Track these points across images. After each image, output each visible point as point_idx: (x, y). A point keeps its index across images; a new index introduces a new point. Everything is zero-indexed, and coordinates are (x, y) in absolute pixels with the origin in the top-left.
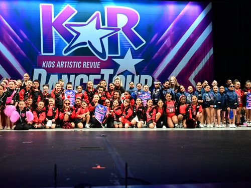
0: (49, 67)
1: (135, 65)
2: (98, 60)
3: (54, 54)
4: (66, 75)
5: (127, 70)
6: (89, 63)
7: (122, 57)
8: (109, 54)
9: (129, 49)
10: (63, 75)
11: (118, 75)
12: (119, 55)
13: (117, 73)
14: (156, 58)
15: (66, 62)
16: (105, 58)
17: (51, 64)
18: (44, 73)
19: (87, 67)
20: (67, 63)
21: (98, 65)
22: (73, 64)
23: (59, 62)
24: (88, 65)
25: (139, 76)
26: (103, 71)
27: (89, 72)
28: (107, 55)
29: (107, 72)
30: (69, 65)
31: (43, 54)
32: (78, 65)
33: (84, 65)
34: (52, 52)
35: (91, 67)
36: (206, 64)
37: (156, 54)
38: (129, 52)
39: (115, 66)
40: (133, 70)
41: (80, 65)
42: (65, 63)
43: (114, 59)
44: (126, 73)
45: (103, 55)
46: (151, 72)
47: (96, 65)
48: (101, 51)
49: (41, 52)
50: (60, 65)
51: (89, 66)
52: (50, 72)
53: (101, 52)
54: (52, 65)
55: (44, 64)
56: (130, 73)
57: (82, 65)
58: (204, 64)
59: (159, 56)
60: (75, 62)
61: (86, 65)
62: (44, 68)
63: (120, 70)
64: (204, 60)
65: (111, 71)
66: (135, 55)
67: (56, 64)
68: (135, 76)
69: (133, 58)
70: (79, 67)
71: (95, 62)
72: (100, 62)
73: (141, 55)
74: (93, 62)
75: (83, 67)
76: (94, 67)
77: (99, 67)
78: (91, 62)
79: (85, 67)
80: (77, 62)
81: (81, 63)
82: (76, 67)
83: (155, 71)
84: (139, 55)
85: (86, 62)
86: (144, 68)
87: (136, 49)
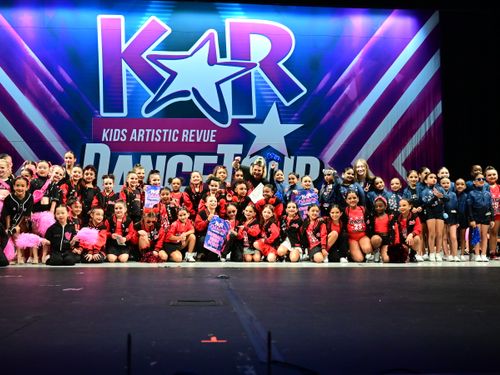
0: (114, 140)
1: (285, 137)
2: (215, 127)
3: (125, 114)
4: (149, 157)
5: (269, 147)
6: (193, 133)
7: (260, 120)
8: (233, 114)
9: (274, 105)
10: (143, 157)
11: (252, 156)
12: (254, 116)
13: (250, 153)
14: (329, 120)
15: (148, 131)
16: (226, 123)
17: (118, 135)
18: (105, 151)
19: (191, 140)
20: (151, 133)
21: (212, 136)
22: (162, 135)
23: (135, 131)
24: (191, 135)
25: (293, 158)
26: (222, 148)
27: (193, 150)
28: (231, 116)
29: (230, 151)
30: (155, 136)
31: (103, 114)
32: (172, 135)
33: (184, 136)
34: (121, 111)
35: (198, 140)
36: (428, 134)
37: (328, 114)
38: (274, 110)
39: (246, 139)
40: (280, 146)
41: (176, 135)
42: (146, 133)
43: (243, 125)
44: (267, 152)
45: (222, 116)
46: (317, 150)
47: (209, 136)
48: (217, 108)
49: (99, 109)
50: (138, 135)
51: (195, 138)
52: (117, 149)
53: (219, 110)
54: (121, 136)
55: (105, 135)
57: (179, 136)
58: (423, 134)
59: (333, 117)
60: (165, 131)
61: (187, 135)
62: (105, 142)
63: (256, 146)
64: (423, 125)
65: (239, 148)
66: (285, 117)
67: (129, 135)
68: (286, 158)
69: (282, 123)
70: (174, 140)
71: (205, 131)
72: (216, 131)
73: (296, 117)
74: (202, 131)
75: (183, 140)
76: (204, 140)
77: (214, 141)
78: (198, 131)
79: (186, 141)
80: (171, 130)
81: (178, 133)
82: (169, 140)
83: (326, 149)
84: (293, 116)
85: (187, 131)
86: (304, 142)
87: (287, 104)
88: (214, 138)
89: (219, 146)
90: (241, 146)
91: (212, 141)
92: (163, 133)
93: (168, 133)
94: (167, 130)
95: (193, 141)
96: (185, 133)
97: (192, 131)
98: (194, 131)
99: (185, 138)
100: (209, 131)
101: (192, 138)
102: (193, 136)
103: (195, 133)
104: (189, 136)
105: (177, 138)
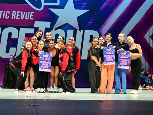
1: (78, 18)
2: (33, 10)
5: (67, 24)
6: (19, 14)
7: (62, 6)
8: (45, 2)
11: (56, 29)
12: (58, 4)
13: (55, 27)
14: (105, 9)
16: (40, 8)
19: (17, 18)
24: (18, 15)
25: (82, 31)
26: (37, 24)
27: (19, 24)
28: (43, 4)
29: (42, 25)
33: (13, 15)
35: (22, 18)
37: (105, 4)
39: (53, 18)
40: (75, 23)
41: (8, 15)
43: (51, 9)
44: (66, 27)
46: (97, 27)
47: (29, 16)
51: (20, 17)
56: (71, 28)
57: (10, 15)
59: (108, 6)
61: (15, 15)
63: (59, 23)
65: (48, 24)
66: (78, 5)
68: (78, 31)
69: (75, 9)
70: (6, 18)
71: (27, 12)
72: (33, 13)
73: (85, 5)
74: (25, 12)
75: (12, 18)
76: (26, 18)
77: (32, 19)
78: (22, 12)
79: (15, 18)
80: (5, 12)
81: (9, 13)
82: (3, 18)
83: (103, 26)
84: (83, 5)
85: (15, 12)
86: (89, 21)
88: (32, 17)
89: (36, 22)
90: (50, 23)
91: (31, 19)
94: (3, 11)
95: (19, 18)
96: (14, 13)
97: (18, 12)
98: (20, 12)
99: (14, 16)
100: (29, 12)
101: (19, 17)
102: (19, 15)
103: (20, 14)
104: (16, 15)
105: (9, 16)
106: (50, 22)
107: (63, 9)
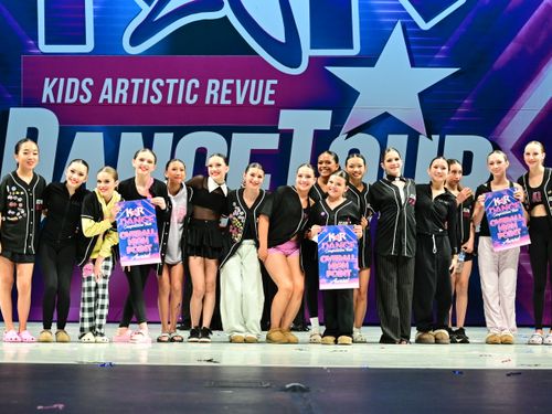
0: (68, 100)
1: (420, 95)
2: (274, 73)
3: (89, 47)
4: (139, 135)
5: (386, 115)
6: (229, 86)
7: (367, 59)
8: (313, 47)
9: (398, 29)
10: (124, 136)
11: (351, 134)
12: (355, 51)
13: (347, 126)
14: (512, 62)
15: (137, 82)
16: (296, 64)
17: (75, 90)
18: (48, 123)
19: (223, 102)
20: (142, 86)
21: (269, 92)
22: (164, 90)
23: (108, 82)
24: (225, 91)
25: (436, 138)
26: (287, 119)
28: (307, 52)
29: (304, 123)
30: (151, 92)
31: (44, 48)
32: (184, 91)
33: (209, 92)
34: (82, 41)
35: (240, 100)
37: (512, 46)
38: (396, 42)
39: (339, 99)
40: (412, 114)
41: (194, 91)
42: (132, 86)
43: (330, 69)
44: (382, 126)
45: (288, 50)
46: (487, 123)
47: (260, 93)
49: (36, 39)
50: (115, 91)
51: (232, 97)
52: (72, 120)
54: (81, 92)
55: (47, 90)
56: (401, 128)
57: (201, 92)
59: (520, 54)
60: (172, 82)
61: (217, 91)
62: (48, 106)
63: (360, 112)
65: (322, 119)
66: (422, 49)
67: (96, 90)
68: (423, 139)
69: (413, 65)
70: (188, 101)
71: (254, 82)
72: (275, 82)
73: (445, 52)
74: (247, 82)
75: (207, 102)
76: (252, 101)
77: (273, 103)
78: (238, 82)
79: (215, 102)
80: (183, 81)
81: (197, 86)
82: (180, 101)
83: (505, 119)
84: (437, 52)
85: (217, 82)
86: (460, 105)
87: (425, 26)
88: (271, 97)
89: (283, 113)
91: (267, 102)
92: (167, 85)
93: (177, 86)
94: (176, 81)
95: (229, 102)
96: (214, 86)
97: (226, 82)
98: (232, 81)
99: (212, 96)
100: (261, 82)
101: (227, 97)
102: (229, 92)
103: (232, 87)
104: (220, 92)
105: (196, 97)
106: (330, 112)
107: (373, 66)
